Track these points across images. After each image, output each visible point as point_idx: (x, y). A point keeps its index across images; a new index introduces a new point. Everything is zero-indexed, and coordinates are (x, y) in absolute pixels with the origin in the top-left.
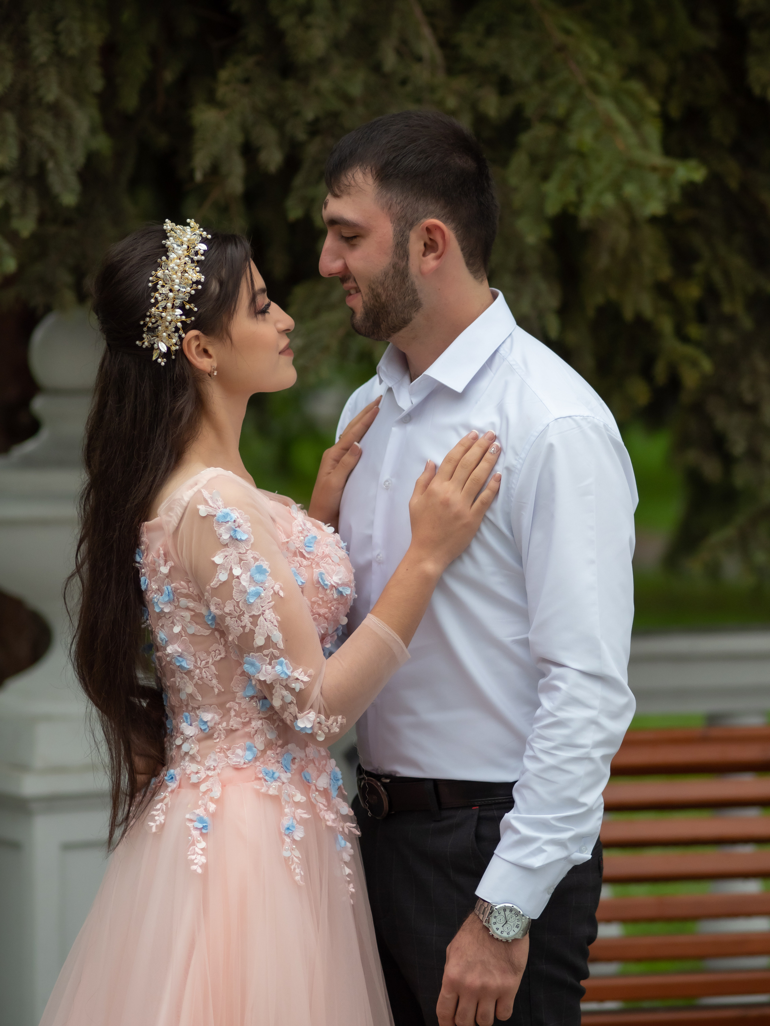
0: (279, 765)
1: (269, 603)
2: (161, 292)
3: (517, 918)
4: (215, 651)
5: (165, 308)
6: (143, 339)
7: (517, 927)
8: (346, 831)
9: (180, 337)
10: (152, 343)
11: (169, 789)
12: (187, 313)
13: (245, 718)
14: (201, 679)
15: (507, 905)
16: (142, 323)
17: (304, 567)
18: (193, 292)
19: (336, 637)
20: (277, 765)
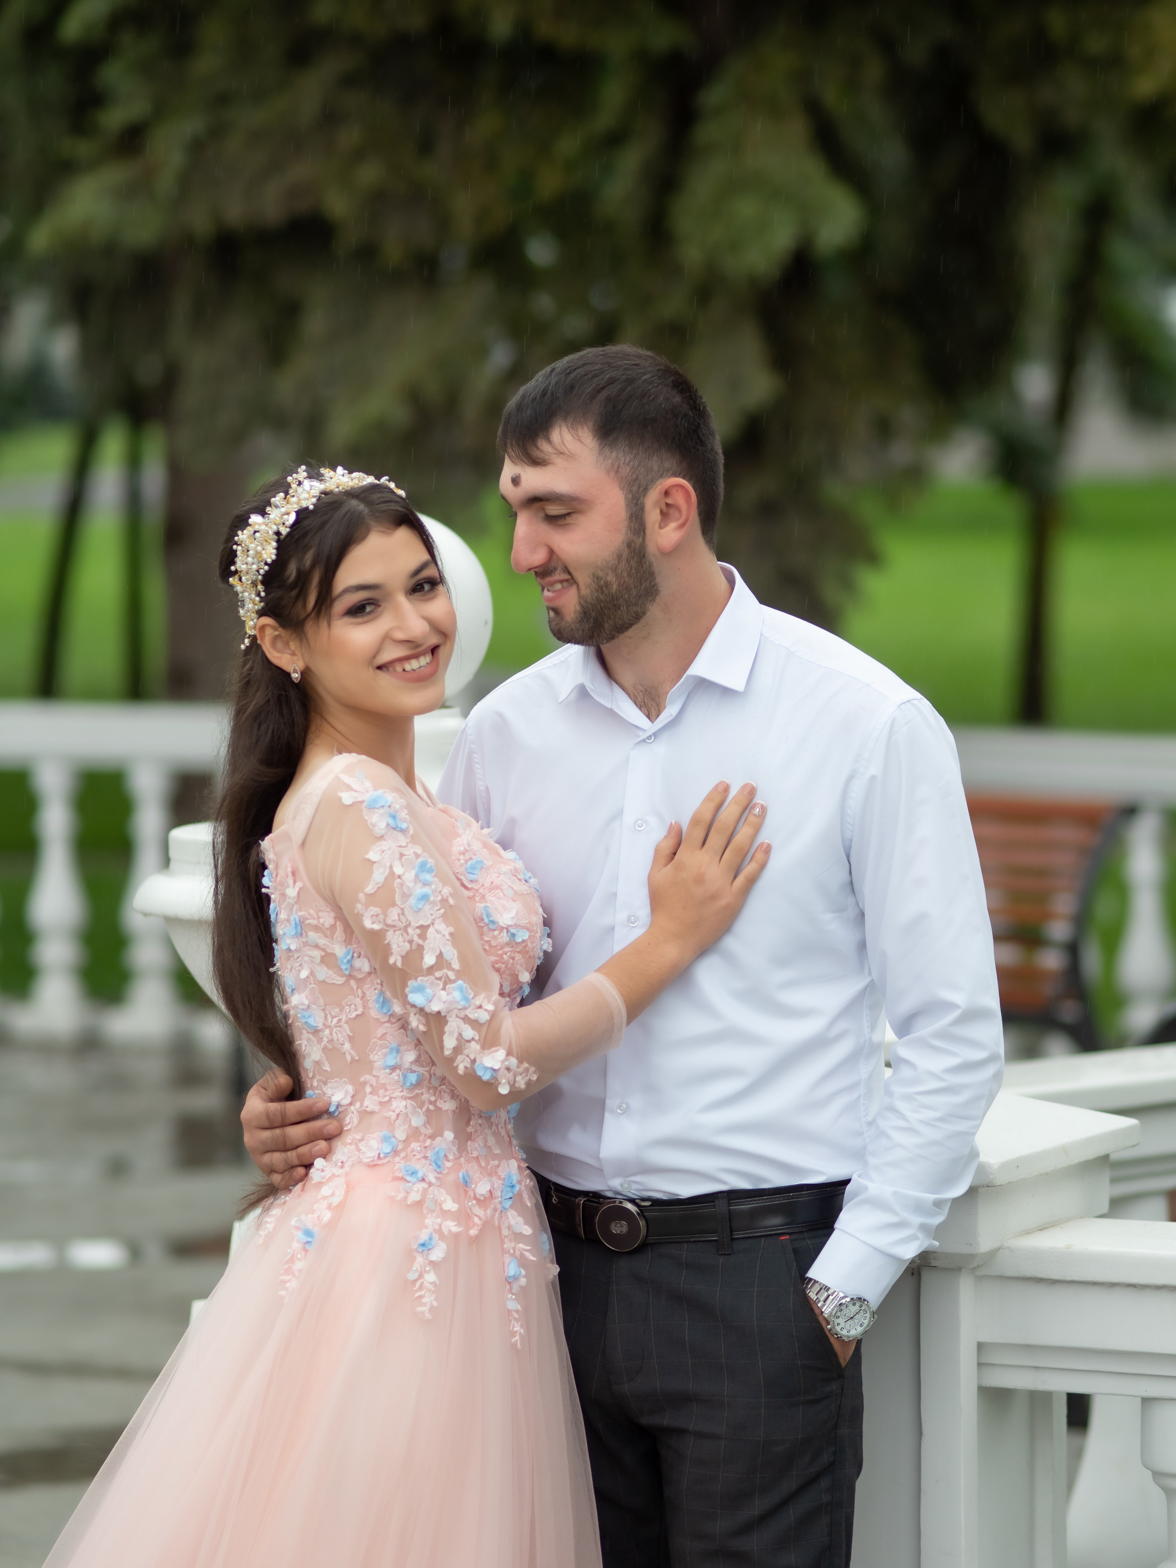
0: (427, 1161)
1: (438, 910)
4: (350, 1006)
7: (861, 1325)
8: (519, 1254)
13: (385, 1096)
14: (331, 1041)
20: (424, 1161)
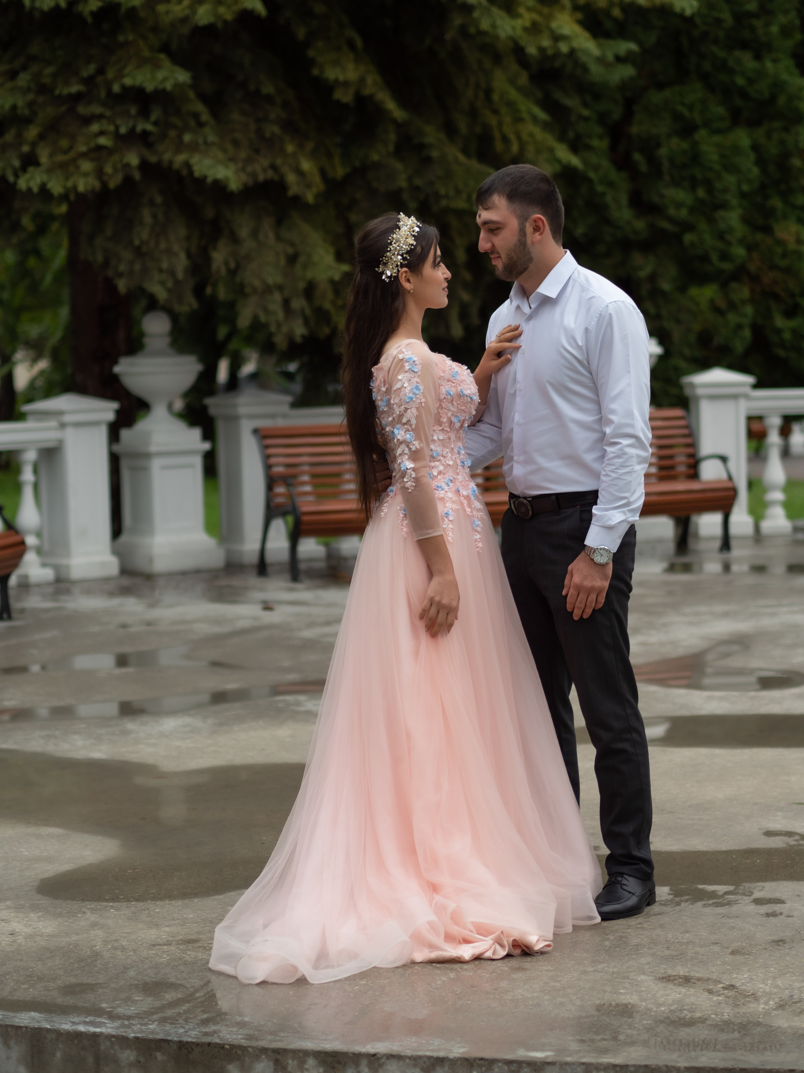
0: (444, 483)
1: (416, 405)
2: (393, 246)
3: (607, 552)
5: (394, 254)
6: (380, 267)
7: (607, 557)
8: (479, 516)
9: (398, 270)
10: (383, 270)
11: (390, 496)
12: (404, 259)
15: (602, 547)
16: (381, 259)
17: (453, 387)
18: (409, 249)
19: (470, 421)
